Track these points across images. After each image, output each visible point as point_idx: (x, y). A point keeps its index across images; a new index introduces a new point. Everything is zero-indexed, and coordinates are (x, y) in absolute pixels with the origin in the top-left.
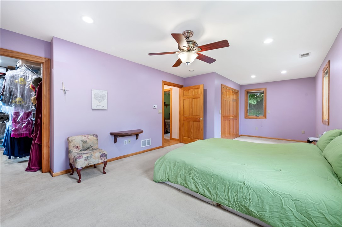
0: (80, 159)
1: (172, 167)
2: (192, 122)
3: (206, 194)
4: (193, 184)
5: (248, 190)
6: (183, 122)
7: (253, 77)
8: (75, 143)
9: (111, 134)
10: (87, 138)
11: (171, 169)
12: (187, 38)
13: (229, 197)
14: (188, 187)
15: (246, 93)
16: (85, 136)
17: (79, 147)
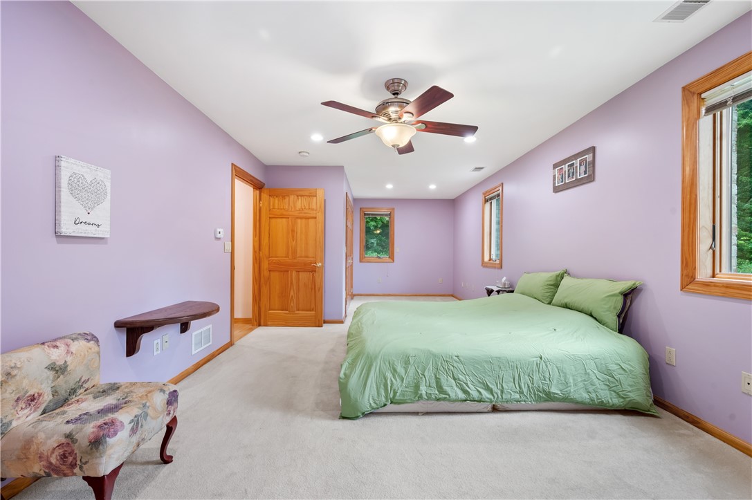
0: (115, 433)
1: (400, 369)
2: (294, 273)
3: (484, 396)
4: (455, 388)
5: (546, 366)
6: (265, 273)
7: (389, 186)
8: (25, 382)
9: (118, 325)
10: (68, 352)
11: (399, 375)
12: (394, 94)
13: (520, 387)
14: (448, 396)
15: (362, 214)
16: (56, 347)
17: (40, 395)
